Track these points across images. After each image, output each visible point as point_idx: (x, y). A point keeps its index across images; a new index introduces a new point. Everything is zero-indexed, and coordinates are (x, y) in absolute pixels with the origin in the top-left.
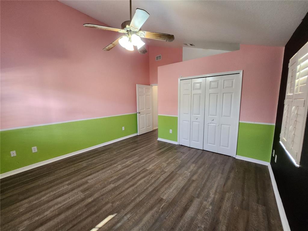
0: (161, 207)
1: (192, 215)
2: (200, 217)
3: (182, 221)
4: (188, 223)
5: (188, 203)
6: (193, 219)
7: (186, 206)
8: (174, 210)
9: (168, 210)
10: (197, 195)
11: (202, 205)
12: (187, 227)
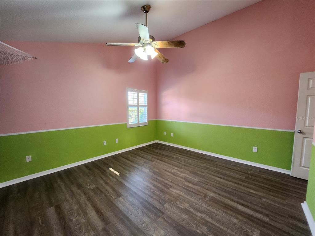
0: (112, 196)
1: (89, 215)
2: (83, 221)
3: (90, 206)
4: (86, 210)
5: (103, 216)
6: (85, 214)
7: (101, 213)
8: (104, 203)
9: (106, 199)
10: (108, 229)
11: (93, 229)
12: (84, 208)
